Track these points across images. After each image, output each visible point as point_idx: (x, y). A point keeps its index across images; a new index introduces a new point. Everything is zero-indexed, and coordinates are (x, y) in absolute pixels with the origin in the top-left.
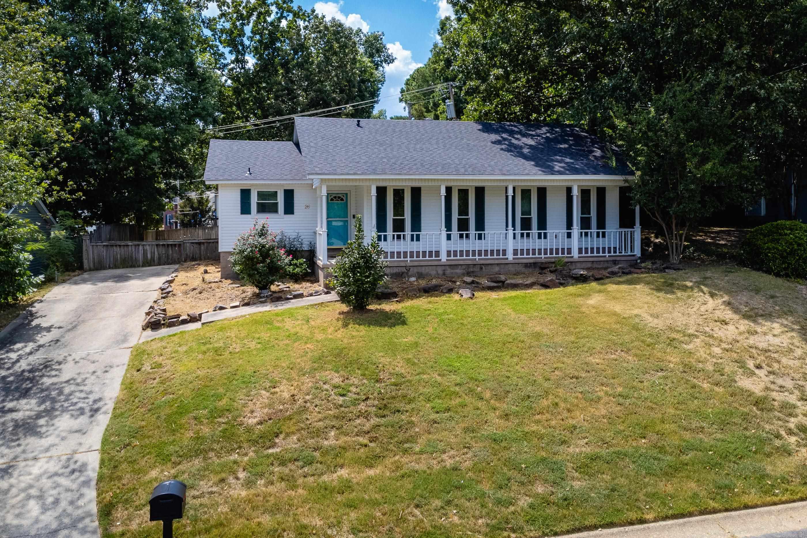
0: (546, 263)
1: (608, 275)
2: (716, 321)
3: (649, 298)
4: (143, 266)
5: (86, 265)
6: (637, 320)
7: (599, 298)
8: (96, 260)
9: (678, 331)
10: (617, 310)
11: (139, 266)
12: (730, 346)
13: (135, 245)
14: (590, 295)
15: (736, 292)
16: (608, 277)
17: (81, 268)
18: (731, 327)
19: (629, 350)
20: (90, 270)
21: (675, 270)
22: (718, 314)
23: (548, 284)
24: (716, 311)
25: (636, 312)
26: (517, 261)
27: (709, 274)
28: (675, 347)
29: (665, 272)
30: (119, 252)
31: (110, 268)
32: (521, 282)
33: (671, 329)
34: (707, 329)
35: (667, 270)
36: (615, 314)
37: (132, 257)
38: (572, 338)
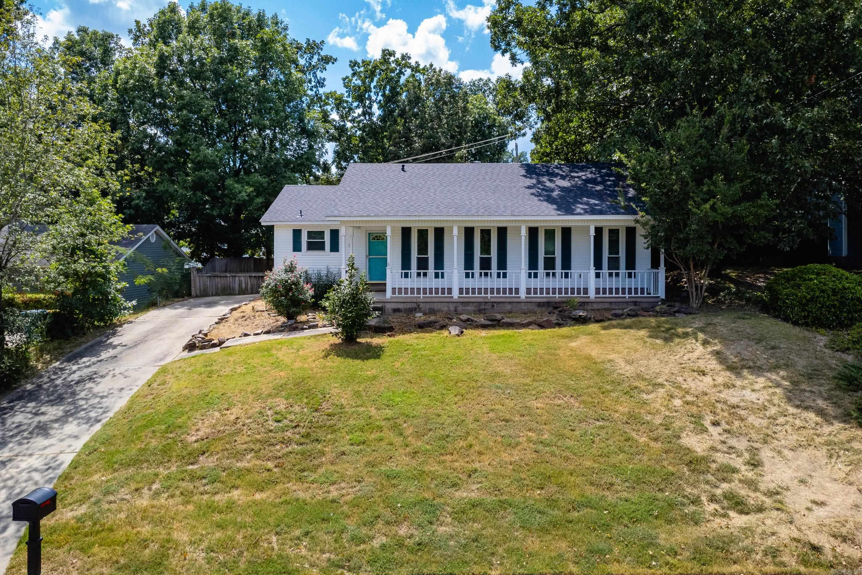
0: (559, 303)
1: (611, 317)
2: (694, 371)
3: (635, 343)
4: (239, 294)
5: (193, 293)
6: (608, 366)
7: (584, 341)
8: (202, 289)
9: (644, 379)
10: (593, 354)
11: (235, 295)
12: (695, 399)
13: (233, 277)
14: (577, 337)
15: (733, 340)
16: (609, 319)
17: (190, 295)
18: (708, 380)
19: (579, 396)
20: (197, 296)
21: (685, 314)
22: (701, 364)
23: (543, 324)
24: (700, 360)
25: (611, 357)
26: (529, 300)
27: (715, 320)
28: (631, 397)
29: (675, 316)
30: (220, 282)
31: (212, 295)
32: (518, 321)
33: (639, 377)
34: (680, 379)
35: (677, 314)
36: (589, 358)
37: (230, 287)
38: (528, 380)
